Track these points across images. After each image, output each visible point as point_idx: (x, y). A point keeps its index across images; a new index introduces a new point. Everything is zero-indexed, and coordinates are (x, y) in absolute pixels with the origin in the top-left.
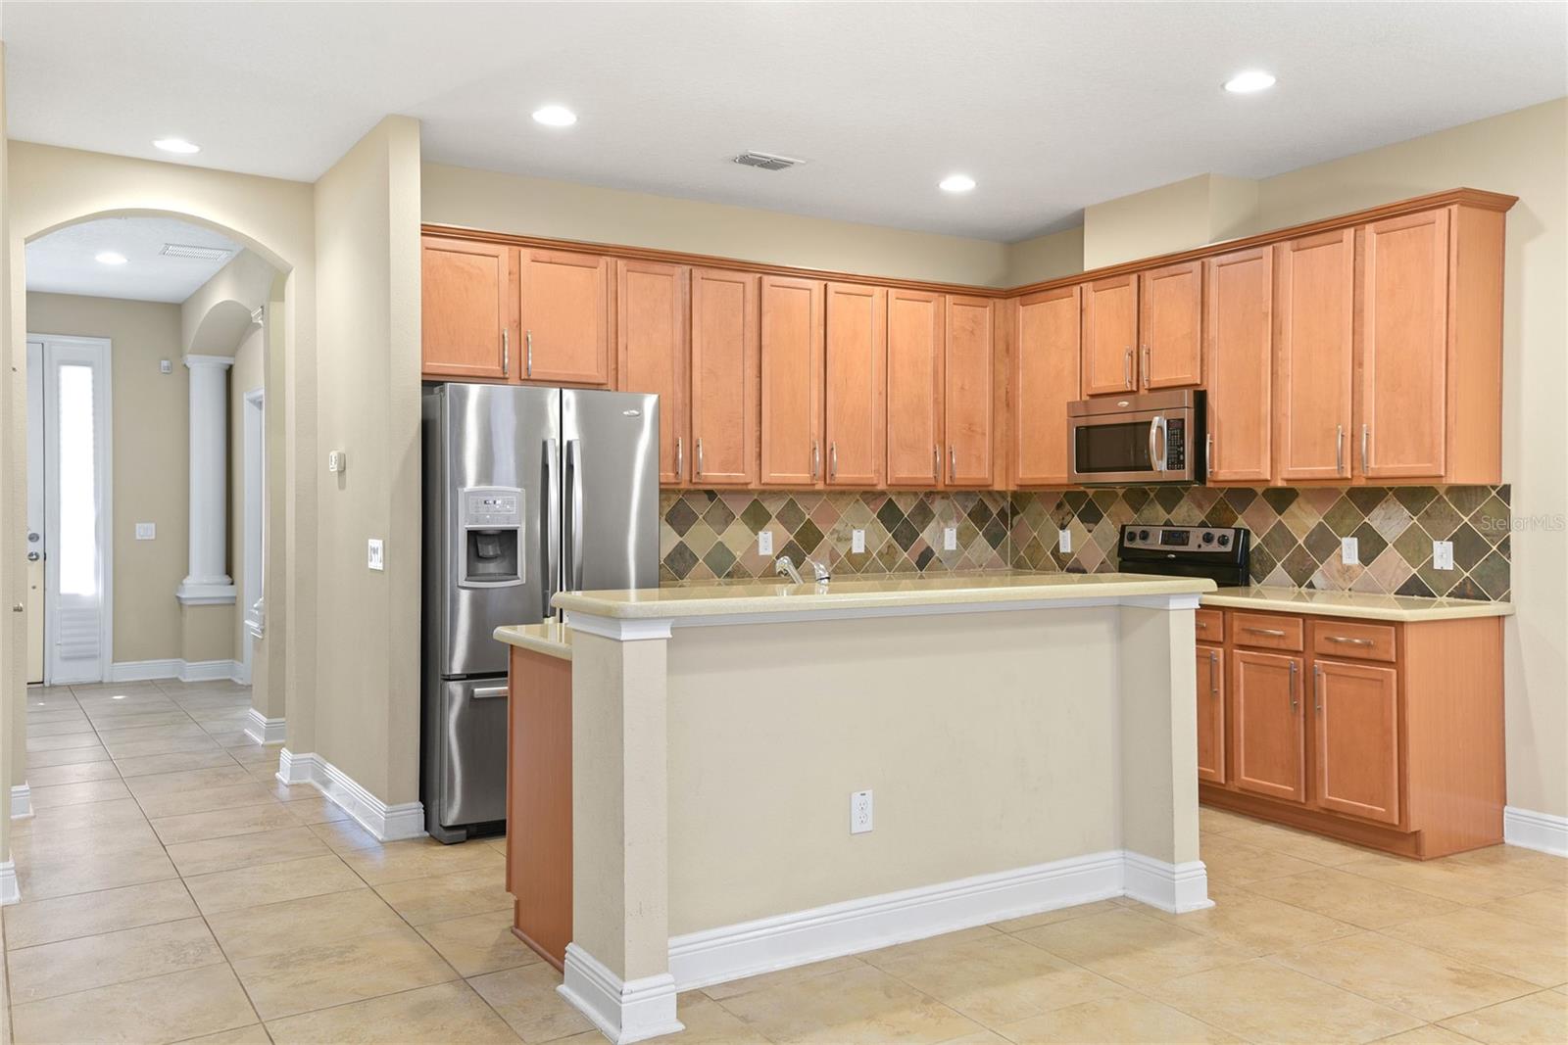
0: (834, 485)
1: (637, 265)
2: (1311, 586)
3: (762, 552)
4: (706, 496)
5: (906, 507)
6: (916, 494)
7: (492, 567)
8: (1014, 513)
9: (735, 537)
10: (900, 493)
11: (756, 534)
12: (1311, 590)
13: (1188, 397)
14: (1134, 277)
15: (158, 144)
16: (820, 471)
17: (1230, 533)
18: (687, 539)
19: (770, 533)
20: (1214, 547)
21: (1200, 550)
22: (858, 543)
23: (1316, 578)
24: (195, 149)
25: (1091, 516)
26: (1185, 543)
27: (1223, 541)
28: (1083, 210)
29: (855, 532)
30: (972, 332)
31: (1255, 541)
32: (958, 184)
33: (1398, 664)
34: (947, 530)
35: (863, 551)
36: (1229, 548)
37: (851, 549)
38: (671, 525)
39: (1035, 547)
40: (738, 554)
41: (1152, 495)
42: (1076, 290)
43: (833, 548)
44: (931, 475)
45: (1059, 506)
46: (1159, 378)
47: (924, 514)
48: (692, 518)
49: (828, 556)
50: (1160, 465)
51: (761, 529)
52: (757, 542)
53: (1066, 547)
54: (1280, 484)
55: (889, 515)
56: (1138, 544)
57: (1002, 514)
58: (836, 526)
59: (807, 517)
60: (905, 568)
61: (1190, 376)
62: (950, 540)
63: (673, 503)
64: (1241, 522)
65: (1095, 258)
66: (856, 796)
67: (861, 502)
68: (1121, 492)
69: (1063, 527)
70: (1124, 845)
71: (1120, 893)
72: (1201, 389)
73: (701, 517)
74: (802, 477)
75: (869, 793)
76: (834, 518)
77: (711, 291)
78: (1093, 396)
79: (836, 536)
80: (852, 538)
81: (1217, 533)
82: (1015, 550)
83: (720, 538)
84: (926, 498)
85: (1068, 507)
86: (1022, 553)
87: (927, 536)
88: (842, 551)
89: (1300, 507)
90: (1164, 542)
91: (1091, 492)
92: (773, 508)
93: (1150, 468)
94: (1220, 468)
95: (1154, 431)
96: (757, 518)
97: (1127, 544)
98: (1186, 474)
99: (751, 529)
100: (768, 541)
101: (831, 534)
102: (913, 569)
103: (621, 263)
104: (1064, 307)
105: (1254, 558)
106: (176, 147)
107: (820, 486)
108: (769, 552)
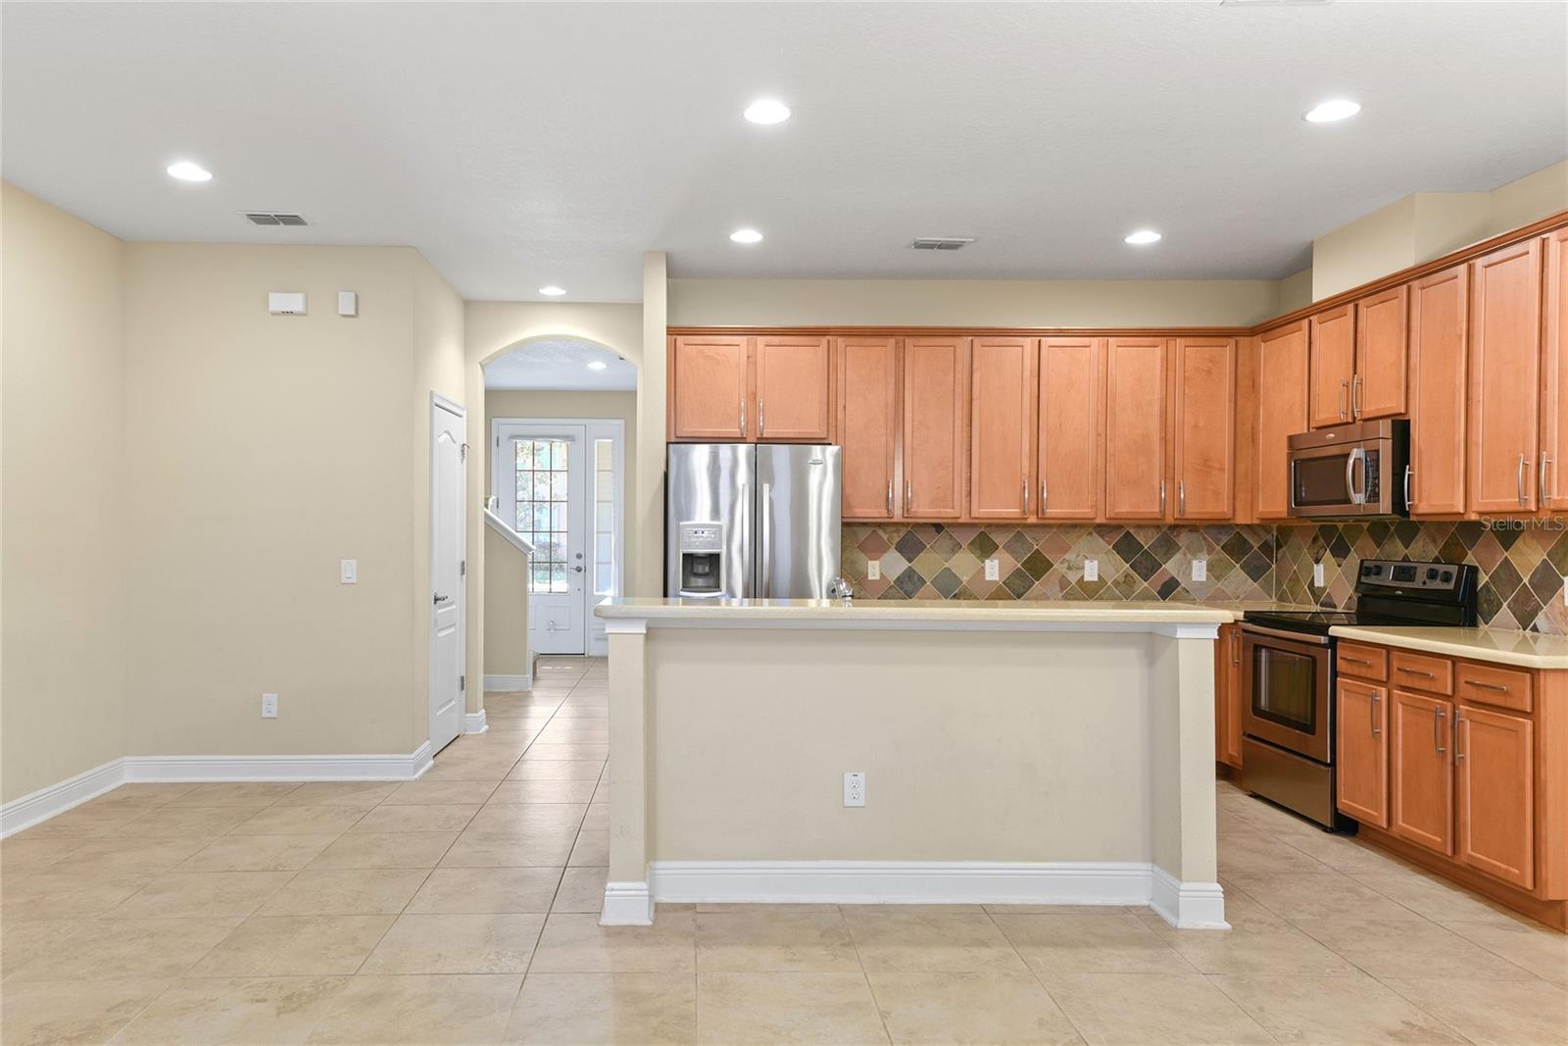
0: (1045, 519)
1: (855, 340)
2: (1535, 629)
3: (988, 578)
4: (934, 529)
5: (1146, 540)
6: (1158, 527)
7: (700, 582)
8: (1279, 546)
9: (963, 564)
10: (1139, 527)
11: (983, 562)
12: (1535, 634)
13: (1385, 429)
14: (1351, 307)
15: (542, 291)
16: (1033, 507)
17: (1454, 569)
18: (916, 565)
19: (996, 561)
20: (1437, 585)
21: (1425, 587)
22: (1091, 571)
23: (1540, 620)
24: (563, 292)
25: (1340, 551)
26: (1412, 579)
27: (1447, 577)
28: (1312, 243)
29: (1087, 562)
30: (1209, 372)
31: (1483, 579)
32: (1143, 237)
33: (1533, 714)
34: (1195, 563)
35: (1096, 579)
36: (1451, 586)
37: (1083, 577)
38: (900, 552)
39: (1295, 580)
40: (965, 579)
41: (1392, 528)
42: (1305, 322)
43: (1063, 576)
44: (1157, 510)
45: (1315, 540)
46: (1371, 408)
47: (1169, 547)
48: (919, 548)
49: (1058, 582)
50: (1359, 498)
51: (987, 557)
52: (983, 568)
53: (1319, 582)
54: (1474, 517)
55: (1126, 546)
56: (1373, 580)
57: (1266, 548)
58: (1067, 556)
59: (1036, 547)
60: (1144, 598)
61: (1395, 405)
62: (1199, 570)
63: (902, 534)
64: (1470, 559)
65: (1323, 289)
66: (848, 777)
67: (1095, 534)
68: (1366, 525)
69: (1317, 561)
70: (1153, 860)
71: (1145, 902)
72: (1407, 418)
73: (928, 546)
74: (1012, 511)
75: (862, 775)
76: (1066, 549)
77: (919, 355)
78: (1318, 428)
79: (1066, 565)
80: (1083, 568)
81: (1442, 568)
82: (1279, 584)
83: (947, 565)
84: (1172, 532)
85: (1321, 541)
86: (1285, 587)
87: (1171, 567)
88: (1073, 577)
89: (1525, 543)
90: (1395, 578)
91: (1340, 525)
92: (1000, 539)
93: (1348, 501)
94: (1420, 500)
95: (1351, 462)
96: (984, 546)
97: (1363, 579)
98: (1385, 505)
99: (978, 557)
100: (993, 570)
101: (1062, 563)
102: (1154, 598)
103: (840, 340)
104: (1294, 342)
105: (1482, 597)
106: (552, 291)
107: (1032, 520)
108: (996, 577)
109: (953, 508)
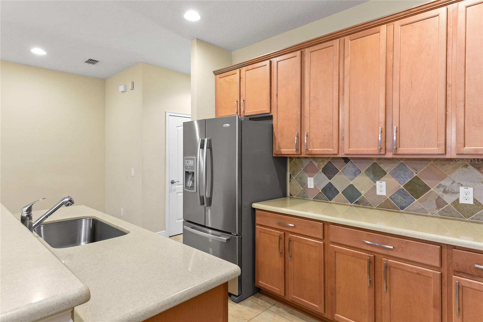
0: (398, 154)
3: (378, 193)
9: (362, 182)
11: (375, 183)
18: (333, 181)
19: (385, 183)
22: (466, 196)
29: (462, 189)
35: (471, 202)
37: (458, 200)
38: (325, 173)
40: (363, 192)
43: (439, 197)
48: (335, 171)
49: (434, 201)
51: (379, 180)
52: (375, 186)
58: (443, 183)
59: (415, 175)
63: (325, 163)
67: (470, 167)
73: (340, 171)
74: (372, 150)
76: (443, 177)
79: (442, 189)
80: (459, 193)
83: (351, 183)
88: (449, 199)
92: (386, 168)
96: (377, 173)
99: (372, 179)
100: (382, 188)
101: (438, 187)
107: (389, 155)
108: (384, 193)
109: (333, 148)
